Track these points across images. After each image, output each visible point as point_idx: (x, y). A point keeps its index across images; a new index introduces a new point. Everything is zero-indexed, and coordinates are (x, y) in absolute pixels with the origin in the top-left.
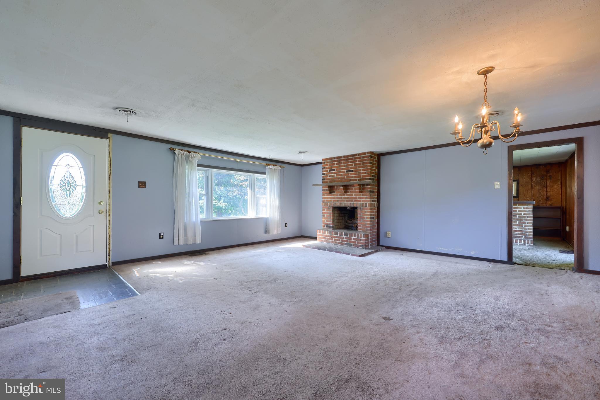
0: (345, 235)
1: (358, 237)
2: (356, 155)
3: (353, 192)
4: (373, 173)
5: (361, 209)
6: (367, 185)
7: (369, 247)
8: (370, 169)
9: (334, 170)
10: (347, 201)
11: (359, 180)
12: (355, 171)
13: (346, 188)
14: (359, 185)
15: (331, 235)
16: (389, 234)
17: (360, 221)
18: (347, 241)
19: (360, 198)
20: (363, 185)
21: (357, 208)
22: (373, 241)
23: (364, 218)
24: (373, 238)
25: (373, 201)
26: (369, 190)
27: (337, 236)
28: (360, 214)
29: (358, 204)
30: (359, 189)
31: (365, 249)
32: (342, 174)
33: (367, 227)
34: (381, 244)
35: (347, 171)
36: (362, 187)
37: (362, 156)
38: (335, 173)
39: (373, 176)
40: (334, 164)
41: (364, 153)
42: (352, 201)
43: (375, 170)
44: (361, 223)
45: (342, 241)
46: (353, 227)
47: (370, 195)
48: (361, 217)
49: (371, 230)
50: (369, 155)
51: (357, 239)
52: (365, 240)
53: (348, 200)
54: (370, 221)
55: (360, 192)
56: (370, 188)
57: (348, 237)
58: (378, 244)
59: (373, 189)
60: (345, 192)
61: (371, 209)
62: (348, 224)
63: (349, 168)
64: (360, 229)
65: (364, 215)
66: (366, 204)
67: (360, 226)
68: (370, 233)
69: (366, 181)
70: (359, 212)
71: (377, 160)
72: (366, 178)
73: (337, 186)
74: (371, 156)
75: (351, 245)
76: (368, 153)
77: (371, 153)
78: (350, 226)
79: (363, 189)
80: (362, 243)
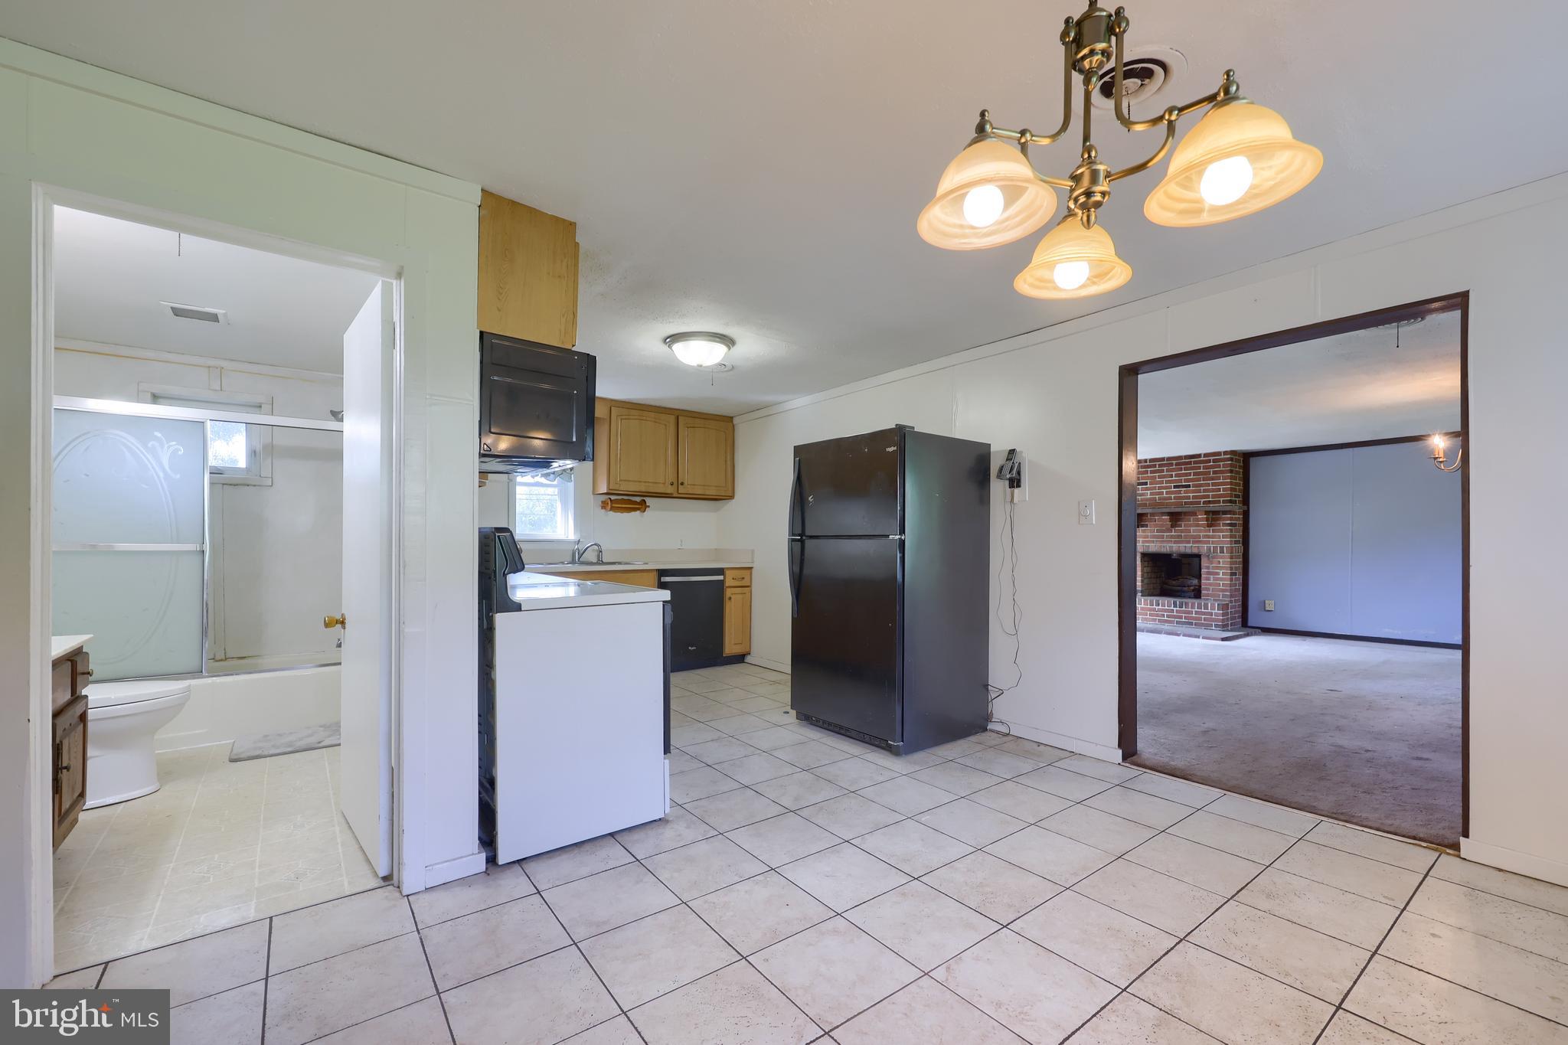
0: (1175, 606)
1: (1206, 607)
2: (1199, 456)
3: (1190, 526)
4: (1235, 490)
5: (1209, 559)
6: (1225, 513)
7: (1229, 628)
8: (1231, 483)
9: (1146, 484)
10: (1175, 542)
11: (1204, 503)
12: (1194, 486)
13: (1175, 518)
14: (1207, 513)
15: (1142, 606)
16: (1270, 605)
17: (1208, 579)
18: (1181, 617)
19: (1208, 537)
20: (1215, 513)
21: (1198, 556)
22: (1235, 618)
23: (1218, 574)
24: (1236, 612)
25: (1236, 542)
26: (1229, 522)
27: (1157, 608)
28: (1208, 568)
29: (1204, 548)
30: (1207, 519)
31: (1223, 631)
32: (1164, 491)
33: (1223, 590)
34: (1250, 624)
35: (1175, 487)
36: (1213, 518)
37: (1212, 458)
38: (1147, 489)
39: (1236, 496)
40: (1147, 472)
41: (1218, 454)
42: (1189, 542)
43: (1239, 485)
44: (1210, 584)
45: (1168, 616)
46: (1184, 592)
47: (1231, 531)
48: (1209, 573)
49: (1231, 596)
50: (1229, 456)
51: (1204, 614)
52: (1223, 615)
53: (1178, 539)
54: (1231, 580)
55: (1209, 526)
56: (1231, 519)
57: (1184, 609)
58: (1245, 623)
59: (1236, 519)
60: (1172, 526)
61: (1231, 558)
62: (1170, 587)
63: (1181, 481)
64: (1208, 595)
65: (1217, 568)
66: (1222, 549)
67: (1208, 589)
68: (1231, 602)
69: (1220, 506)
70: (1204, 562)
71: (1242, 464)
72: (1222, 499)
73: (1153, 514)
74: (1231, 459)
75: (1191, 624)
76: (1226, 453)
77: (1233, 452)
78: (1178, 591)
79: (1213, 519)
80: (1216, 620)
